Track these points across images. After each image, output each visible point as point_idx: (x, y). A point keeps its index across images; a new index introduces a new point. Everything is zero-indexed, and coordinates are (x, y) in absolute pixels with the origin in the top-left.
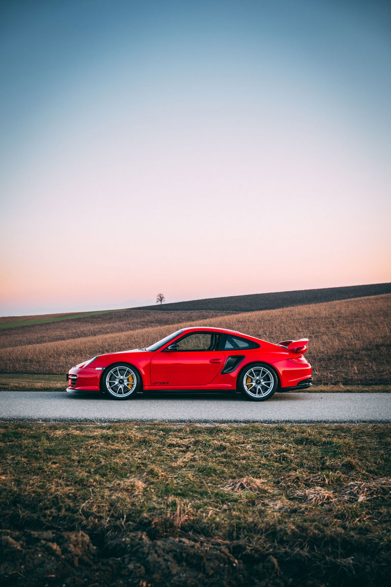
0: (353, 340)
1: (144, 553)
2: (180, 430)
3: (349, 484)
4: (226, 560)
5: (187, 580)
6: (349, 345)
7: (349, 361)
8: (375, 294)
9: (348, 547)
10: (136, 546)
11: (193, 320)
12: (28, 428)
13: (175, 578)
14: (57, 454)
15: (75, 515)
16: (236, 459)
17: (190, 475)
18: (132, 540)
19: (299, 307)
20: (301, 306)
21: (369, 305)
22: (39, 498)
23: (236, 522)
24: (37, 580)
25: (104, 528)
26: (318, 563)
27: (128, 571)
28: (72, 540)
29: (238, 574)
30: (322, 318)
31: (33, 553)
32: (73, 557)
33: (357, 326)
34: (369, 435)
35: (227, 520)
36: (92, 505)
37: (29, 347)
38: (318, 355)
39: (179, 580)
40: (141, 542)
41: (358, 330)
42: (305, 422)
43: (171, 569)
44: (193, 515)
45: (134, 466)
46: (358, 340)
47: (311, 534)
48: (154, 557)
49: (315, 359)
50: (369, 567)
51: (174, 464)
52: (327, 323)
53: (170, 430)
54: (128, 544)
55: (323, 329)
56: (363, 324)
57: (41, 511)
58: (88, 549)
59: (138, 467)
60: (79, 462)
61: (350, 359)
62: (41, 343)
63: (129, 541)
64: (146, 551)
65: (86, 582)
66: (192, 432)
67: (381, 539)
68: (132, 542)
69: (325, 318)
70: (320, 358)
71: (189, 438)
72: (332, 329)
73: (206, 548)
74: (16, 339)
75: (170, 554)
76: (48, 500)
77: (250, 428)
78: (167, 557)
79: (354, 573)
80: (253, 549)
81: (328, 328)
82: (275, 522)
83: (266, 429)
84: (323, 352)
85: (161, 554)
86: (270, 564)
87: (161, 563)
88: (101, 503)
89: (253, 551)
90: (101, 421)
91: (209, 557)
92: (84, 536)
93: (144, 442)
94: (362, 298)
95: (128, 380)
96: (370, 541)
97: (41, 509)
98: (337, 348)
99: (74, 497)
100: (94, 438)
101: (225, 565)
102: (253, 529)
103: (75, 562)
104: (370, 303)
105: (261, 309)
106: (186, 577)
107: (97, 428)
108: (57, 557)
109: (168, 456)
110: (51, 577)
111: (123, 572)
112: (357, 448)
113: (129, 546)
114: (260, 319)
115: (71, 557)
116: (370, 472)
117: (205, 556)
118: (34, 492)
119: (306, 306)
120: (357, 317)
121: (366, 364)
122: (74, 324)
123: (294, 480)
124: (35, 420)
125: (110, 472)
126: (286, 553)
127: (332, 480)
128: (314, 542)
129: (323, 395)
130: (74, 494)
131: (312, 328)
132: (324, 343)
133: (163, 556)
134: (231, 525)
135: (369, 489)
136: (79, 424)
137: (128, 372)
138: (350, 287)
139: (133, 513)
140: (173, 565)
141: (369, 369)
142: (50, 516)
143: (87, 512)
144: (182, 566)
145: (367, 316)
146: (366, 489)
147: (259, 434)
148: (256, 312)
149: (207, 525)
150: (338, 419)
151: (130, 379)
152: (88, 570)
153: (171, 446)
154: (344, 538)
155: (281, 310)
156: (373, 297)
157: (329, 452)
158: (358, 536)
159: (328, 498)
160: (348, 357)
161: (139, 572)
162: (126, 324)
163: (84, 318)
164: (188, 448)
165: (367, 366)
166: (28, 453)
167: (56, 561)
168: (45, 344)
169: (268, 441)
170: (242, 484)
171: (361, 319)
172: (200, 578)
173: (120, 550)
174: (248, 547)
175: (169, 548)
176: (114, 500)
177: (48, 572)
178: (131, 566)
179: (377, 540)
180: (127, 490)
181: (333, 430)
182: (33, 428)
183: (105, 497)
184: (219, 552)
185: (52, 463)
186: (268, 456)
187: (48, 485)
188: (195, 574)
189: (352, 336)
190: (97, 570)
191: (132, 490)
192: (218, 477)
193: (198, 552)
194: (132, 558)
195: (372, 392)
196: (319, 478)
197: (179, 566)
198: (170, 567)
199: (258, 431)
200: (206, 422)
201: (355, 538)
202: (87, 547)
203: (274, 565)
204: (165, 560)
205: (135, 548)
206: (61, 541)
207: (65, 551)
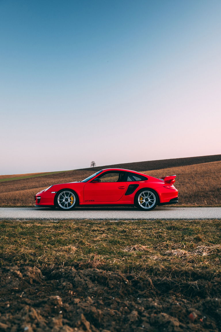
0: (204, 186)
1: (72, 277)
2: (100, 224)
3: (197, 247)
4: (122, 280)
5: (97, 291)
6: (202, 189)
7: (202, 198)
8: (217, 160)
9: (195, 276)
10: (67, 274)
11: (112, 176)
12: (10, 223)
13: (91, 290)
14: (26, 235)
15: (34, 263)
16: (132, 237)
17: (104, 244)
18: (65, 270)
19: (173, 168)
20: (174, 168)
21: (213, 167)
22: (13, 255)
23: (130, 265)
24: (7, 290)
25: (51, 269)
26: (177, 284)
27: (62, 286)
28: (29, 270)
29: (128, 288)
30: (186, 174)
31: (5, 276)
32: (29, 279)
33: (206, 178)
34: (210, 225)
35: (124, 264)
36: (45, 258)
37: (17, 192)
38: (184, 195)
39: (93, 290)
40: (71, 271)
41: (207, 181)
42: (173, 219)
43: (88, 285)
44: (104, 262)
45: (71, 240)
46: (207, 186)
47: (174, 270)
48: (78, 279)
49: (182, 197)
50: (207, 285)
51: (95, 239)
52: (189, 177)
53: (94, 224)
54: (63, 273)
55: (187, 180)
56: (210, 177)
57: (14, 262)
58: (39, 276)
59: (73, 241)
60: (39, 239)
61: (202, 197)
62: (24, 190)
63: (64, 271)
64: (74, 276)
65: (36, 291)
66: (107, 224)
67: (215, 271)
68: (66, 271)
69: (188, 174)
70: (185, 197)
71: (105, 227)
72: (192, 180)
73: (109, 273)
74: (9, 188)
75: (88, 277)
76: (19, 256)
77: (140, 222)
78: (86, 278)
79: (198, 288)
80: (139, 278)
81: (190, 180)
82: (152, 265)
83: (150, 223)
84: (187, 193)
85: (82, 277)
86: (148, 282)
87: (82, 282)
88: (50, 257)
89: (139, 279)
90: (53, 219)
91: (111, 278)
92: (37, 270)
93: (78, 229)
94: (209, 163)
95: (70, 199)
96: (208, 273)
97: (14, 261)
98: (195, 190)
99: (34, 254)
100: (49, 227)
101: (120, 282)
102: (139, 268)
103: (30, 281)
104: (214, 165)
105: (151, 170)
106: (97, 289)
107: (51, 223)
108: (20, 278)
109: (92, 236)
110: (16, 289)
111: (59, 287)
112: (203, 231)
113: (63, 274)
114: (151, 175)
115: (28, 279)
116: (211, 242)
117: (108, 277)
118: (11, 252)
119: (177, 167)
120: (207, 173)
121: (212, 199)
122: (43, 179)
123: (165, 246)
124: (15, 219)
125: (57, 243)
126: (158, 280)
127: (188, 246)
128: (175, 274)
129: (185, 208)
130: (35, 253)
131: (180, 180)
132: (187, 188)
133: (84, 278)
134: (127, 267)
135: (209, 249)
136: (41, 221)
137: (71, 195)
138: (202, 157)
139: (69, 262)
140: (89, 283)
141: (213, 202)
142: (19, 264)
143: (42, 262)
144: (95, 283)
145: (212, 173)
146: (207, 249)
147: (146, 225)
148: (148, 171)
149: (112, 267)
150: (193, 218)
151: (72, 198)
152: (38, 286)
153: (94, 231)
154: (193, 272)
155: (163, 170)
156: (216, 162)
157: (186, 233)
158: (201, 270)
159: (185, 254)
160: (201, 195)
161: (69, 286)
162: (73, 179)
163: (49, 175)
164: (104, 232)
165: (212, 200)
166: (9, 234)
167: (19, 281)
168: (26, 191)
169: (151, 228)
170: (134, 248)
171: (209, 174)
172: (105, 290)
173: (58, 276)
174: (135, 277)
175: (87, 274)
176: (58, 256)
177: (14, 286)
178: (64, 284)
179: (212, 272)
180: (66, 251)
181: (189, 223)
182: (13, 223)
183: (53, 254)
184: (117, 275)
185: (23, 239)
186: (151, 235)
187: (19, 249)
188: (102, 288)
189: (204, 184)
190: (44, 286)
191: (69, 251)
192: (120, 245)
193: (104, 276)
194: (65, 280)
195: (214, 207)
196: (180, 245)
197: (93, 283)
198: (87, 284)
199: (146, 223)
200: (115, 219)
201: (199, 272)
202: (38, 275)
203: (150, 283)
204: (84, 280)
205: (67, 275)
206: (23, 271)
207: (25, 276)
